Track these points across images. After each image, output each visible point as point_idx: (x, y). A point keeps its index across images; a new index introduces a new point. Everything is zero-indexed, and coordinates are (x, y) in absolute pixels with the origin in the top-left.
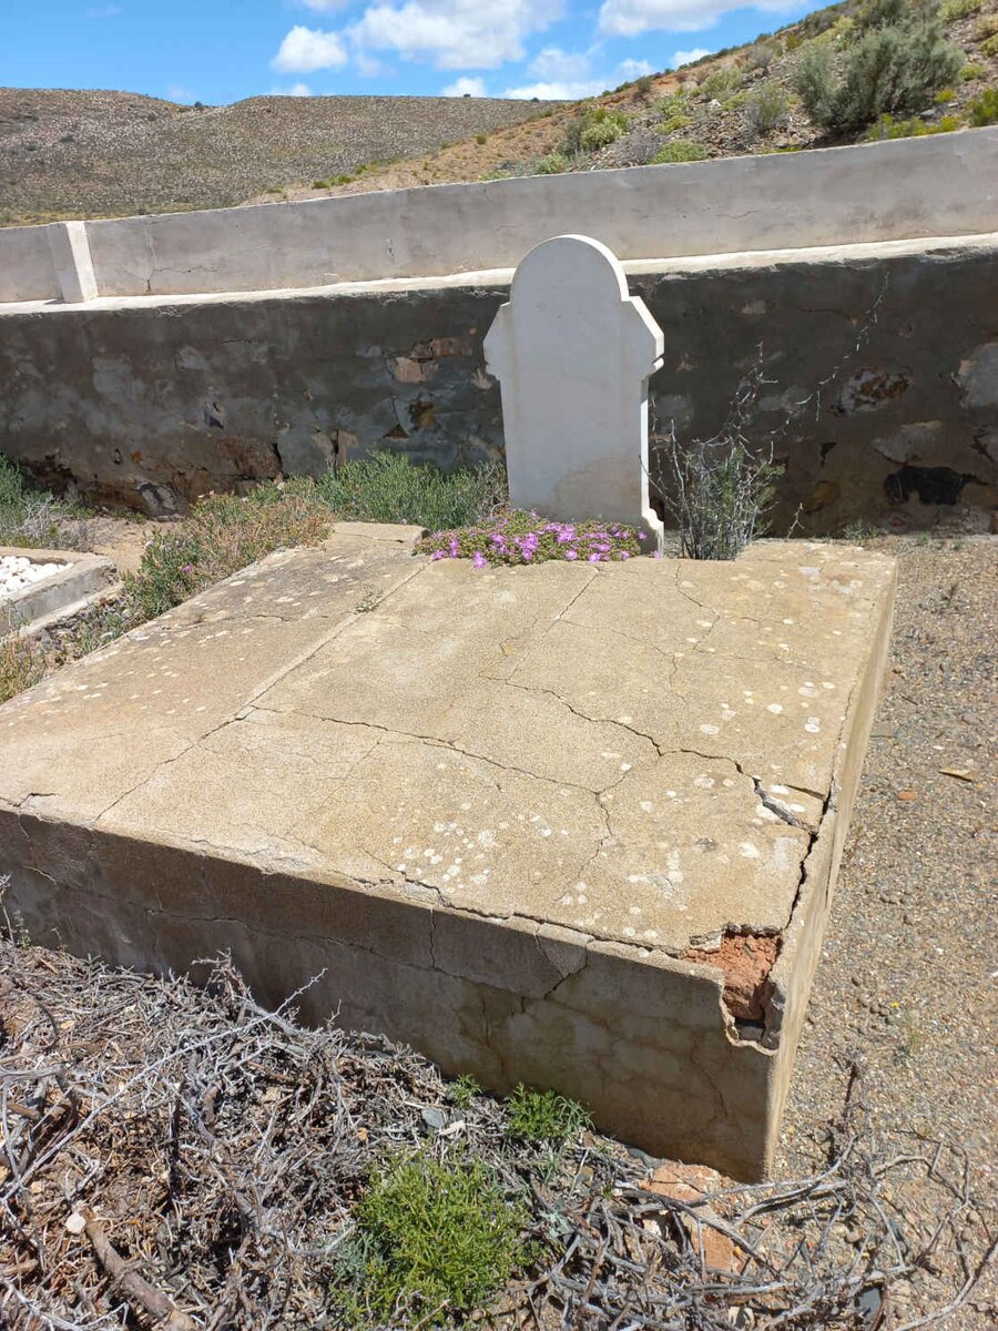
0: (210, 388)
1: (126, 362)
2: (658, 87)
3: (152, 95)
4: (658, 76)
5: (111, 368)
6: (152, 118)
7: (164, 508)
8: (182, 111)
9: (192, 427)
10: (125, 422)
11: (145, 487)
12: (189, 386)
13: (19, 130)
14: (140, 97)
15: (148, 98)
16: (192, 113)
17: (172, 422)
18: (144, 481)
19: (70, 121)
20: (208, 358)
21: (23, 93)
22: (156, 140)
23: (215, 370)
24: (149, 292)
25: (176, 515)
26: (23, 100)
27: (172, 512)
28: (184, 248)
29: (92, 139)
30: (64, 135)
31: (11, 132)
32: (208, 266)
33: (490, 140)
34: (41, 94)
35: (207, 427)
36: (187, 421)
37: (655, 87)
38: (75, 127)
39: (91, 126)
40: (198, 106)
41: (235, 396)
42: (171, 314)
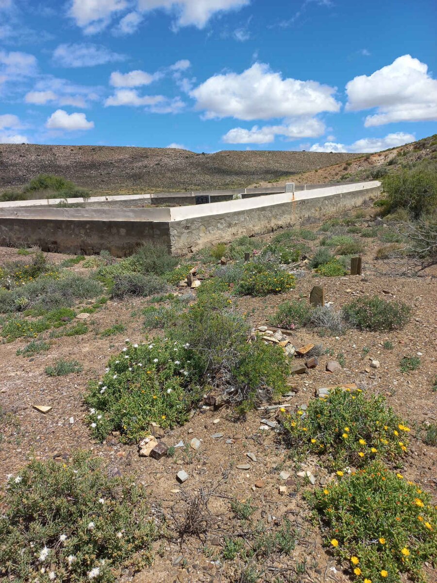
3: (187, 150)
6: (187, 157)
8: (197, 155)
13: (142, 161)
14: (183, 150)
15: (186, 151)
16: (201, 156)
19: (159, 158)
21: (144, 149)
22: (188, 165)
26: (144, 151)
29: (166, 164)
30: (157, 163)
31: (139, 161)
34: (150, 149)
38: (161, 160)
39: (166, 160)
40: (203, 153)
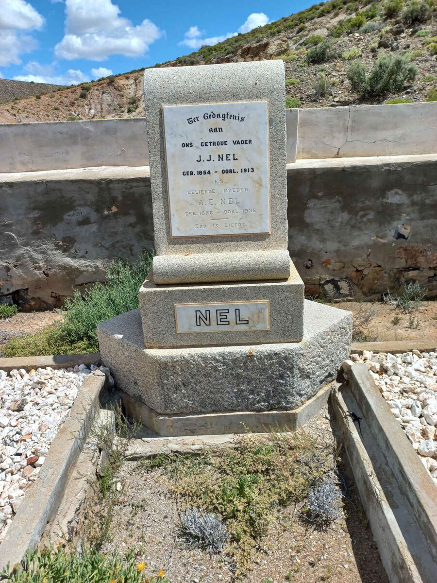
0: (404, 215)
1: (338, 201)
2: (118, 81)
4: (117, 76)
5: (322, 206)
7: (340, 293)
9: (381, 240)
10: (323, 240)
11: (327, 282)
12: (387, 214)
17: (366, 237)
18: (329, 278)
20: (410, 196)
23: (413, 204)
24: (338, 155)
25: (349, 298)
27: (346, 296)
28: (375, 128)
32: (391, 139)
33: (42, 97)
35: (395, 240)
36: (378, 237)
37: (116, 80)
41: (422, 218)
42: (393, 168)
